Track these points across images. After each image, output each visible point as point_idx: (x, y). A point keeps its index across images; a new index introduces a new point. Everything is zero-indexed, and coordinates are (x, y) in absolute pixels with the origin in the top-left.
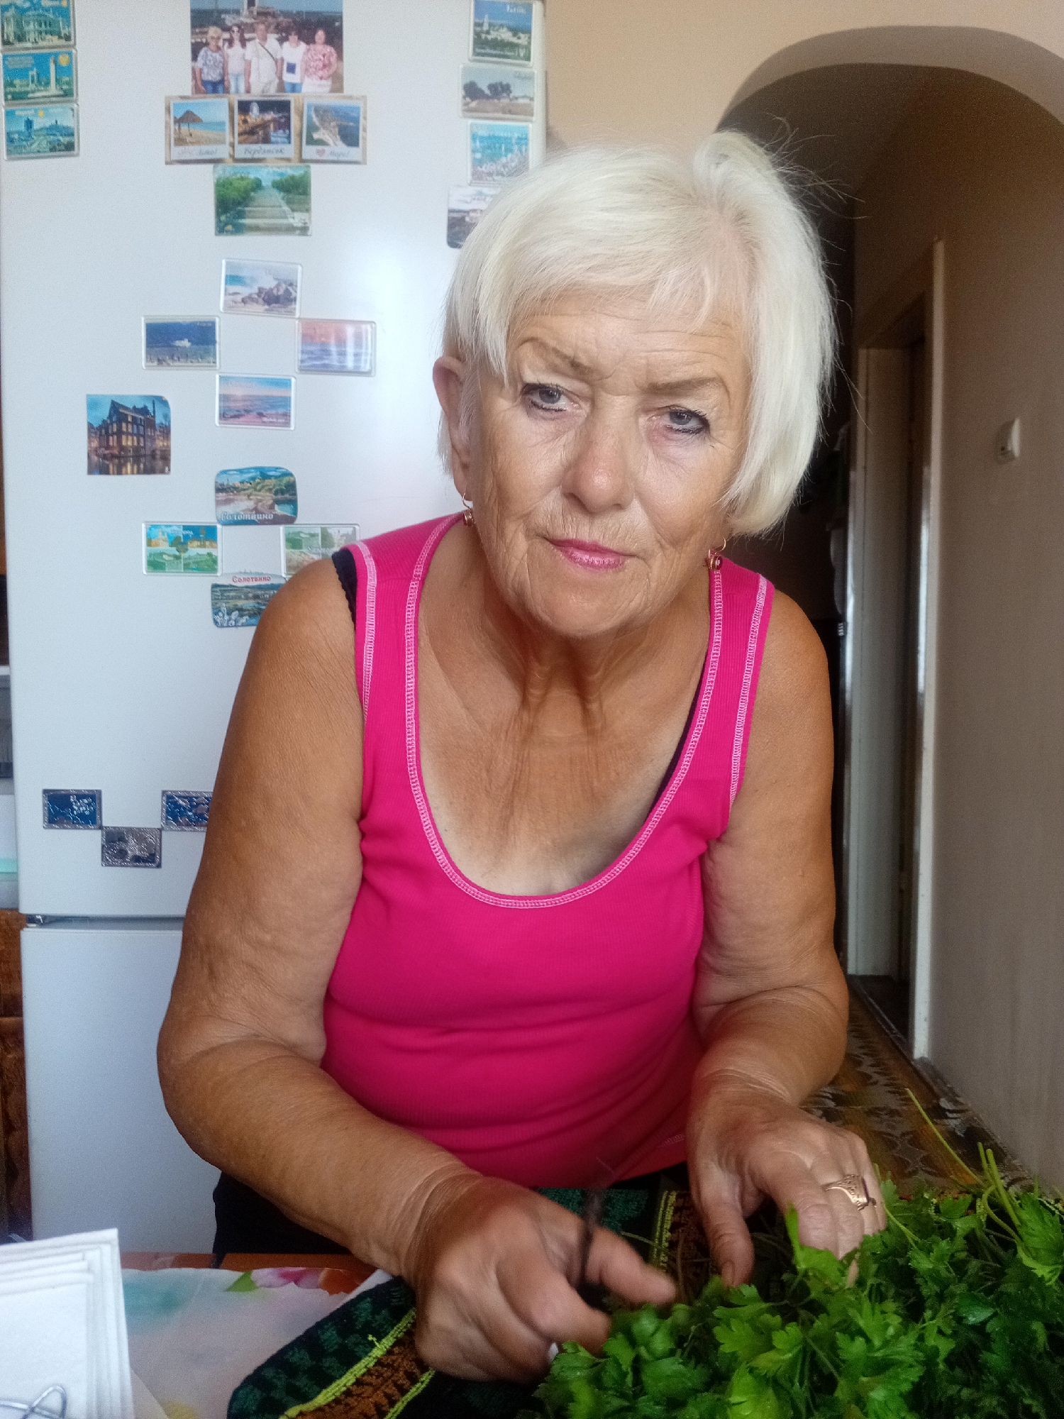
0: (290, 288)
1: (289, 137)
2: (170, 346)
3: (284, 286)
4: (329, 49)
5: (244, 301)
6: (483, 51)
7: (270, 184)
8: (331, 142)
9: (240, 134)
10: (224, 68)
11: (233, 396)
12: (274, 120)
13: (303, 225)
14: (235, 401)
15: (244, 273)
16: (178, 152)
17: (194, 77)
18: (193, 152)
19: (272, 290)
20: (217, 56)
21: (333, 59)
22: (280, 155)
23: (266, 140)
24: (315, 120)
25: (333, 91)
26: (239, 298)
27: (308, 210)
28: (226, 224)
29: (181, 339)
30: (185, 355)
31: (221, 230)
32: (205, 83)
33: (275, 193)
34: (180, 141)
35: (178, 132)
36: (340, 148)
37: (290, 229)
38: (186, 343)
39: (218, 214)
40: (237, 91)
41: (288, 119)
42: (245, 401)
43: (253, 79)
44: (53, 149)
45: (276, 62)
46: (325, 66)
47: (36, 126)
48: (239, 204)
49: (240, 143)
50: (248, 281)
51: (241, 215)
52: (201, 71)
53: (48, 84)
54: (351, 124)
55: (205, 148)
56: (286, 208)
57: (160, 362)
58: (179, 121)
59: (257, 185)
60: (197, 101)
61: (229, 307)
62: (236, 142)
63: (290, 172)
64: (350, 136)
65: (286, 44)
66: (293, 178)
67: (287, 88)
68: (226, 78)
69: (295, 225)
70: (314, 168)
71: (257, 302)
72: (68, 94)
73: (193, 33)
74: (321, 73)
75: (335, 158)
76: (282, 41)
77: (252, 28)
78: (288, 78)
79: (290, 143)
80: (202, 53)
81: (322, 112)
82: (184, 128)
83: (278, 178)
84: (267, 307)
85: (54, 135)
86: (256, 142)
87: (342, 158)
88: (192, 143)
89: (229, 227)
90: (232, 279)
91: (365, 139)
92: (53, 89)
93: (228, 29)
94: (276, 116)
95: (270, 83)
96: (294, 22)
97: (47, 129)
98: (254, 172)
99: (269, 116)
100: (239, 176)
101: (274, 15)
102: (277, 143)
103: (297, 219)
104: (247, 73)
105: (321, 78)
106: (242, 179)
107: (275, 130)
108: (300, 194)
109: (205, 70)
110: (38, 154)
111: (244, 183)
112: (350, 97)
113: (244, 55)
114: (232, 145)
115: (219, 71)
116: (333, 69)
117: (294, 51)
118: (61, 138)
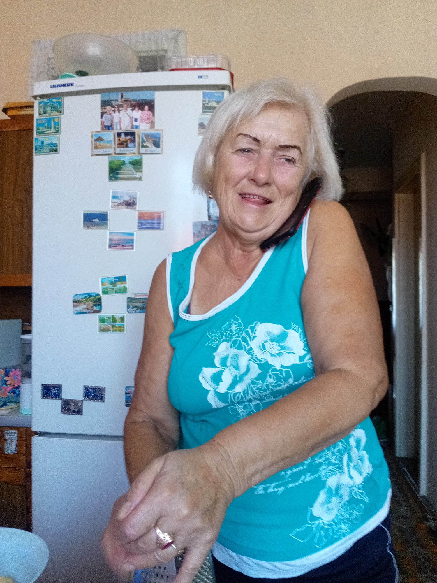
0: (135, 200)
1: (135, 145)
2: (92, 221)
3: (132, 199)
4: (150, 113)
5: (118, 205)
6: (206, 111)
7: (128, 162)
8: (150, 147)
9: (118, 144)
10: (112, 121)
11: (114, 239)
12: (130, 139)
13: (139, 177)
14: (114, 241)
15: (118, 195)
16: (96, 152)
17: (102, 125)
18: (101, 151)
19: (128, 201)
20: (109, 116)
21: (151, 116)
22: (132, 152)
23: (127, 146)
24: (145, 139)
25: (151, 128)
26: (116, 204)
27: (141, 172)
28: (112, 177)
29: (95, 219)
30: (97, 225)
31: (110, 179)
32: (105, 126)
33: (130, 165)
34: (96, 147)
35: (96, 144)
36: (154, 148)
37: (135, 179)
38: (97, 220)
39: (109, 174)
40: (117, 129)
41: (135, 138)
42: (118, 241)
43: (122, 124)
44: (50, 151)
45: (130, 118)
46: (148, 119)
47: (45, 143)
48: (117, 170)
49: (118, 148)
50: (120, 198)
51: (117, 174)
52: (104, 122)
53: (51, 128)
54: (158, 140)
55: (105, 150)
56: (134, 171)
57: (88, 227)
58: (96, 140)
59: (124, 163)
60: (102, 133)
61: (112, 207)
62: (116, 148)
63: (135, 158)
64: (157, 144)
65: (134, 112)
66: (136, 160)
67: (135, 127)
68: (113, 124)
69: (137, 177)
70: (144, 156)
71: (123, 205)
72: (57, 132)
73: (102, 109)
74: (146, 122)
75: (151, 152)
76: (133, 110)
77: (122, 106)
78: (135, 124)
79: (135, 147)
80: (105, 115)
81: (147, 136)
82: (98, 143)
83: (131, 160)
84: (126, 207)
85: (51, 146)
86: (123, 147)
87: (154, 152)
88: (101, 148)
89: (113, 178)
90: (114, 197)
91: (162, 145)
92: (53, 130)
93: (113, 107)
94: (130, 138)
95: (128, 126)
96: (137, 103)
97: (48, 144)
98: (123, 158)
99: (128, 138)
100: (117, 160)
101: (130, 101)
102: (130, 147)
103: (137, 175)
104: (120, 122)
105: (147, 123)
106: (118, 161)
107: (130, 142)
108: (139, 166)
109: (105, 122)
110: (45, 153)
111: (119, 162)
112: (157, 130)
113: (119, 116)
114: (115, 149)
115: (110, 122)
116: (151, 120)
117: (137, 114)
118: (53, 147)
